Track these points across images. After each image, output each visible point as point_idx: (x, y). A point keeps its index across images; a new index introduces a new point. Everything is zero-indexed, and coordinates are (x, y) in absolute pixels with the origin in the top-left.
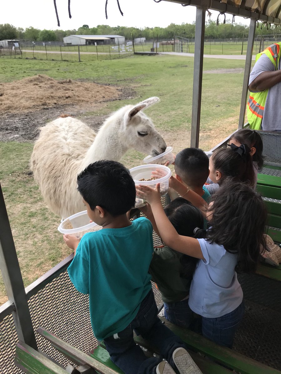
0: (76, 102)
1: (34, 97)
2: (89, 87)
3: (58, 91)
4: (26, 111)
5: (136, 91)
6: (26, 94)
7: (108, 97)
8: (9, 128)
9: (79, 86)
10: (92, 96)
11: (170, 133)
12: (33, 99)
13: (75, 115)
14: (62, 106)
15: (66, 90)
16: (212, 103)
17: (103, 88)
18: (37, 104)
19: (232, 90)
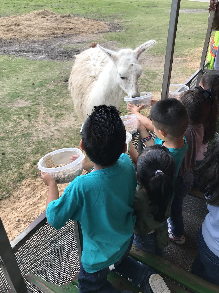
0: (78, 32)
1: (45, 28)
2: (85, 21)
3: (62, 23)
4: (42, 39)
5: (121, 25)
6: (38, 25)
7: (101, 29)
8: (34, 51)
9: (77, 20)
10: (89, 29)
11: (156, 57)
12: (44, 29)
13: (81, 42)
14: (68, 35)
15: (68, 23)
16: (183, 36)
17: (95, 22)
18: (48, 33)
19: (198, 27)
